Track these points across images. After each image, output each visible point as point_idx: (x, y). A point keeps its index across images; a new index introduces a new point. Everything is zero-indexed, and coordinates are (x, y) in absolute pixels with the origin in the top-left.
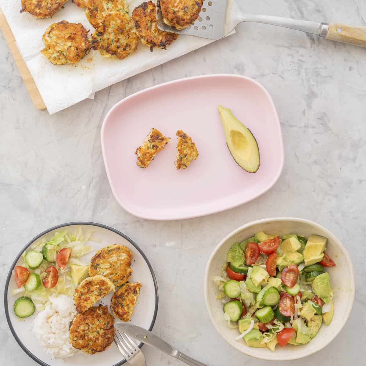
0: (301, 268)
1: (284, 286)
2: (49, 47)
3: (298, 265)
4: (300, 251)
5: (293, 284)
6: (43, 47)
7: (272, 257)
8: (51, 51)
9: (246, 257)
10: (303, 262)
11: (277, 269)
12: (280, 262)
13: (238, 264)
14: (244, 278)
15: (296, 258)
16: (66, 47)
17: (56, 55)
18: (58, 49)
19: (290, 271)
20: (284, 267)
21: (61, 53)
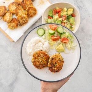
0: (67, 16)
1: (63, 20)
2: (9, 26)
3: (66, 15)
4: (67, 11)
5: (65, 20)
6: (8, 26)
7: (59, 13)
8: (10, 27)
9: (53, 13)
10: (67, 15)
11: (61, 16)
12: (62, 14)
13: (51, 15)
14: (53, 18)
15: (66, 13)
16: (13, 25)
17: (11, 27)
18: (11, 26)
19: (64, 16)
20: (63, 16)
21: (13, 26)
